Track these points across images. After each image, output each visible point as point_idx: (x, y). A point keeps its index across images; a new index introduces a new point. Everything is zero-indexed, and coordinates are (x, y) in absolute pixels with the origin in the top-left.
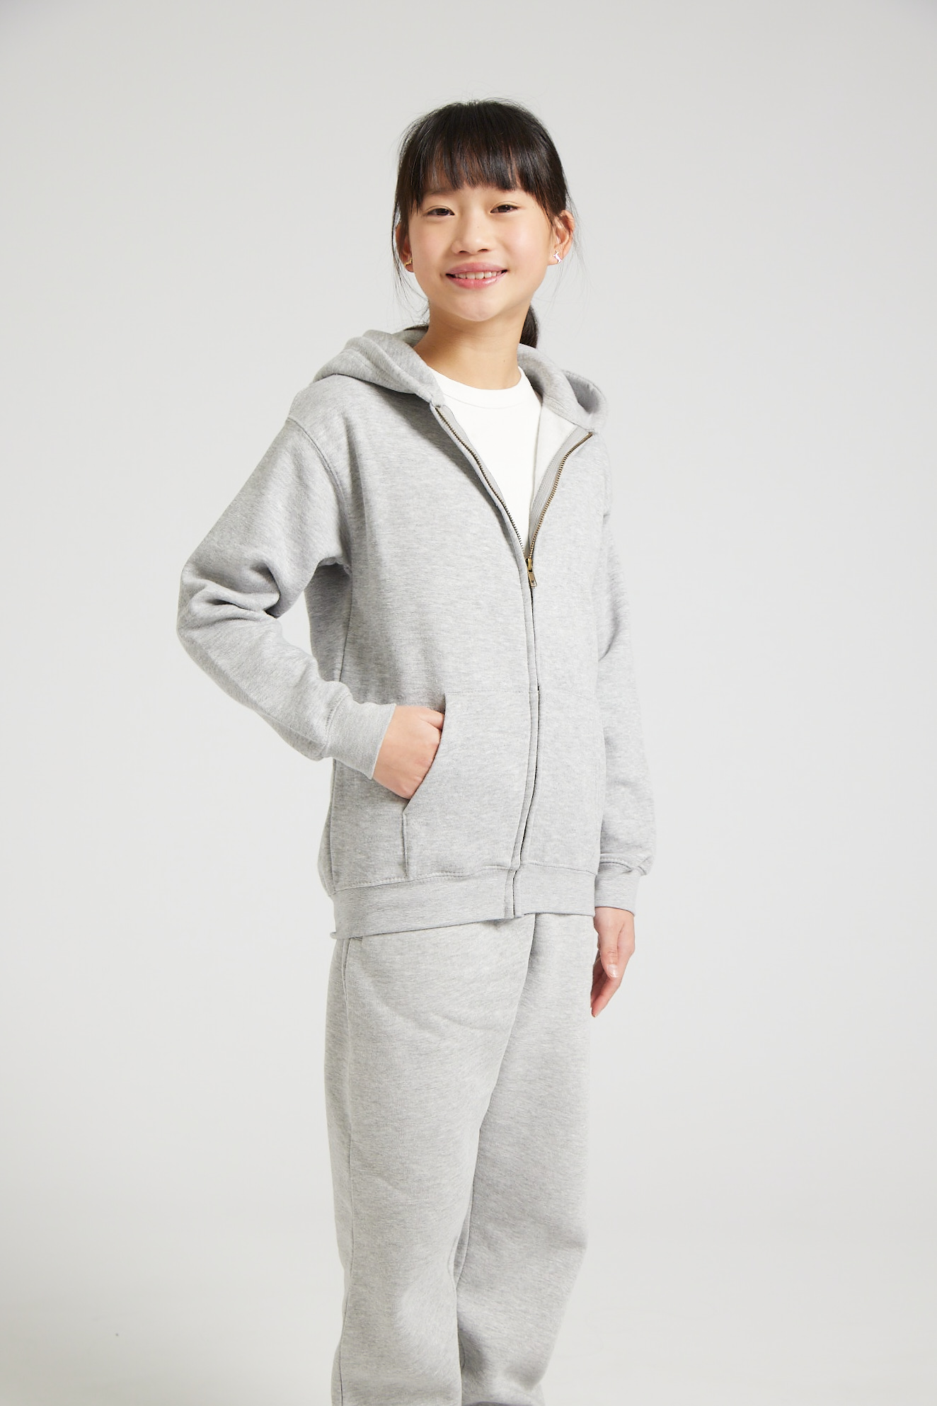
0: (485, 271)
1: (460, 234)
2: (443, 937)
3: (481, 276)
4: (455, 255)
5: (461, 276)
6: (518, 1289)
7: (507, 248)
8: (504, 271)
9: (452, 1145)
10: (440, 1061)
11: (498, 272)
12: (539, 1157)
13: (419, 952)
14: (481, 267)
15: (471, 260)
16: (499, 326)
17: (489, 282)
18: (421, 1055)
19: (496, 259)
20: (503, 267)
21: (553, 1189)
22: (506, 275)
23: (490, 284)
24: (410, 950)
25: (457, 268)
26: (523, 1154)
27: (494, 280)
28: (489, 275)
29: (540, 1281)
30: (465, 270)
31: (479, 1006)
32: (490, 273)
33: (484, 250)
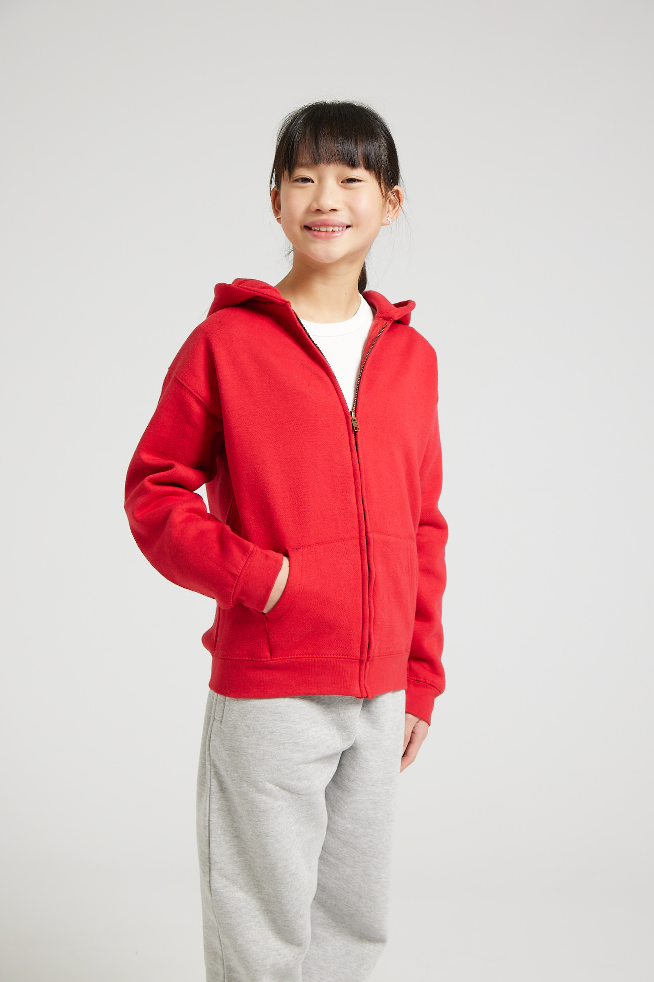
0: (334, 226)
1: (317, 198)
2: (279, 728)
3: (331, 229)
4: (313, 212)
5: (317, 229)
6: (341, 980)
7: (351, 210)
8: (348, 227)
9: (289, 876)
10: (275, 816)
11: (343, 227)
12: (357, 890)
13: (260, 737)
14: (331, 223)
15: (324, 217)
16: (343, 268)
17: (336, 234)
18: (260, 812)
19: (343, 217)
20: (348, 223)
21: (365, 911)
22: (349, 229)
23: (337, 236)
24: (254, 735)
25: (314, 222)
26: (345, 886)
27: (339, 234)
28: (336, 229)
29: (357, 975)
30: (319, 224)
31: (305, 780)
32: (337, 227)
33: (334, 210)
